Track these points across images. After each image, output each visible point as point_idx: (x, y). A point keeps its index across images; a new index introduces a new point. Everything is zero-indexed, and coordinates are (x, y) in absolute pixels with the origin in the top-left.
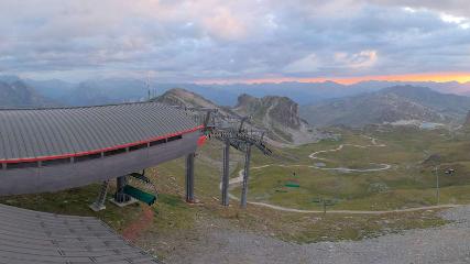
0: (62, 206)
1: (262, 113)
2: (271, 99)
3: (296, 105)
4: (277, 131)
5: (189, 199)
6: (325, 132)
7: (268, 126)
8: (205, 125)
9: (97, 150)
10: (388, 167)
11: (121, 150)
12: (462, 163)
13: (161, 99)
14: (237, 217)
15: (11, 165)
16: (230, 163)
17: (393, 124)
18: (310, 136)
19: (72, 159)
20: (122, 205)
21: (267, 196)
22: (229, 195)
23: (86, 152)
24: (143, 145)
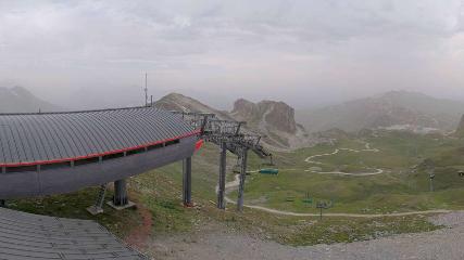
0: (60, 209)
1: (259, 118)
2: (267, 104)
3: (292, 109)
4: (273, 135)
5: (187, 202)
6: (321, 136)
7: (265, 131)
8: (202, 129)
9: (96, 154)
10: (381, 171)
11: (120, 154)
12: (456, 167)
13: (158, 104)
14: (233, 220)
15: (11, 169)
16: (227, 167)
17: (388, 128)
18: (305, 140)
19: (72, 163)
20: (119, 208)
21: (263, 199)
22: (226, 198)
23: (84, 156)
24: (141, 150)
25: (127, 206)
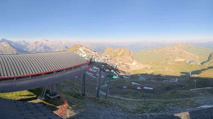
1: (116, 56)
4: (123, 64)
7: (119, 62)
17: (176, 60)
19: (30, 77)
25: (56, 96)
